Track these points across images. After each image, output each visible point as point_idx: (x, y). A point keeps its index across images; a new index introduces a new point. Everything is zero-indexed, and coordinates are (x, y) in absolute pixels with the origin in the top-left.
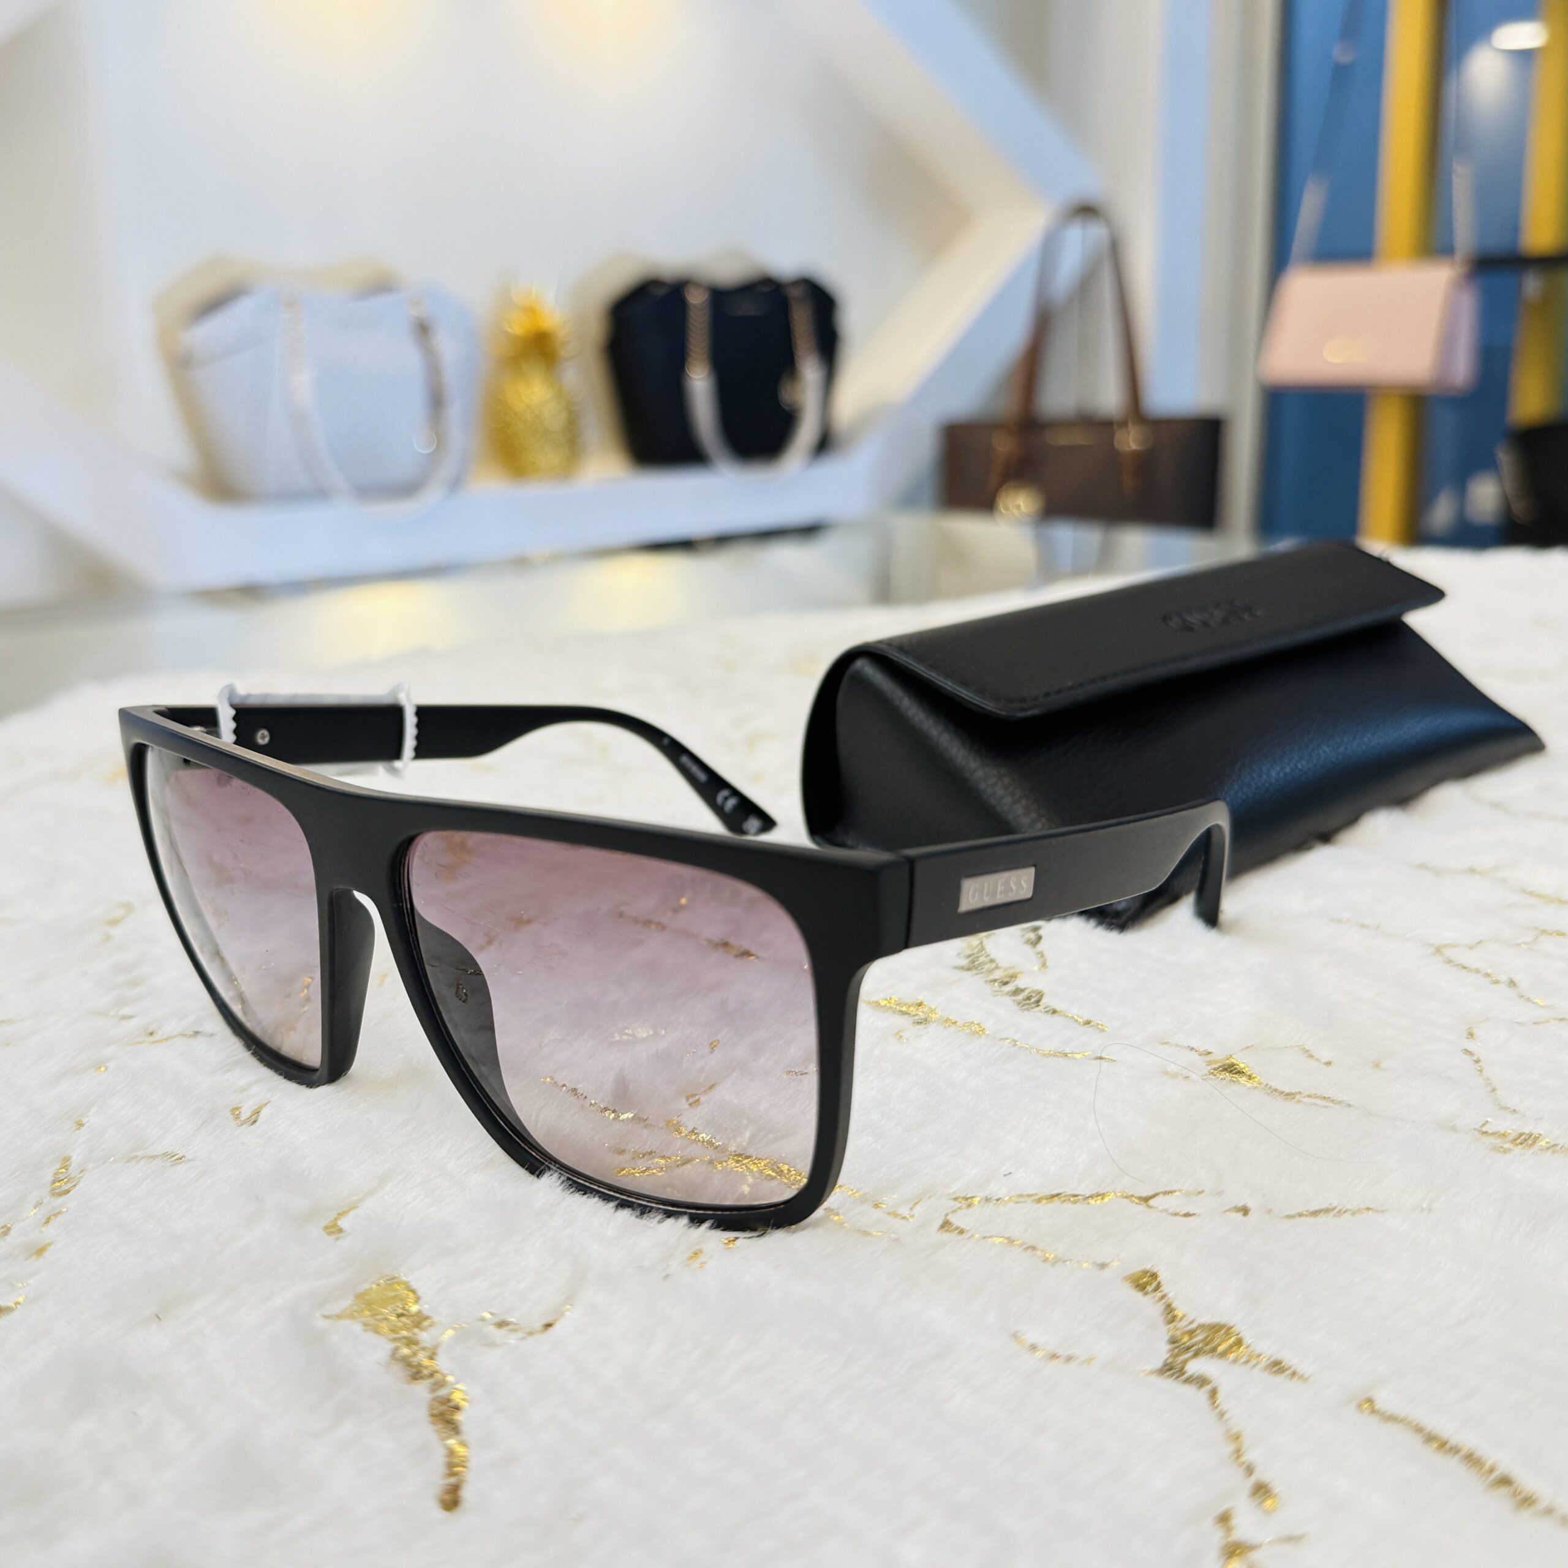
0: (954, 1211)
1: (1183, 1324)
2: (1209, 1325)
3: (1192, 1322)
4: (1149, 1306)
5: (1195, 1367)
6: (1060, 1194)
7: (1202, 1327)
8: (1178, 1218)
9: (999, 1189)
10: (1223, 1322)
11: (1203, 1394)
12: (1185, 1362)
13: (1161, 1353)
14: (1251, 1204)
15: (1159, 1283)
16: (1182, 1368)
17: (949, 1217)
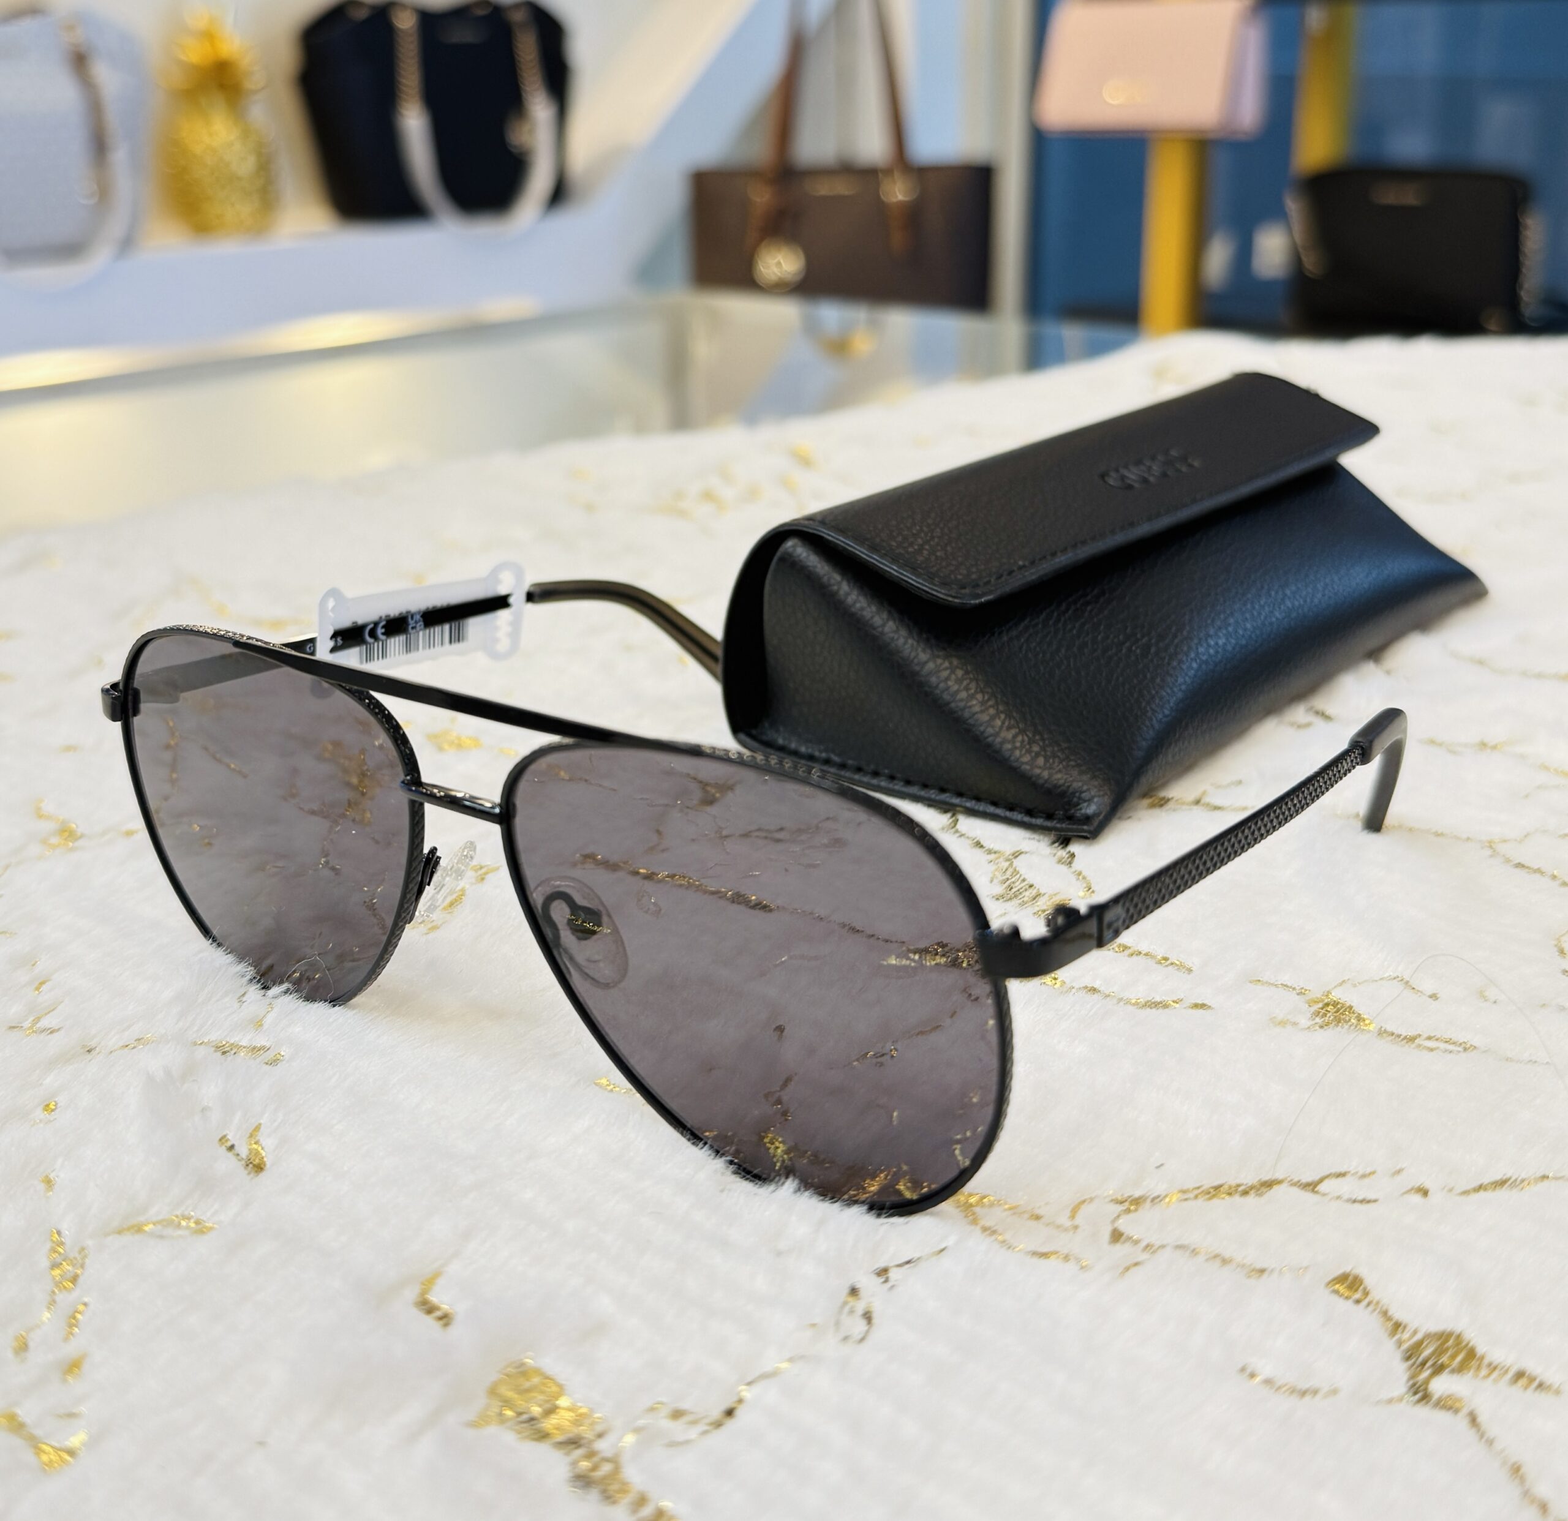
0: (1118, 1216)
1: (1406, 1336)
2: (1435, 1334)
3: (1415, 1332)
4: (1362, 1318)
5: (1441, 1385)
6: (1221, 1186)
7: (1428, 1336)
8: (1357, 1206)
9: (1153, 1185)
10: (1449, 1330)
11: (1460, 1422)
12: (1427, 1381)
13: (1399, 1374)
14: (1428, 1185)
15: (1365, 1289)
16: (1426, 1389)
17: (1116, 1225)
